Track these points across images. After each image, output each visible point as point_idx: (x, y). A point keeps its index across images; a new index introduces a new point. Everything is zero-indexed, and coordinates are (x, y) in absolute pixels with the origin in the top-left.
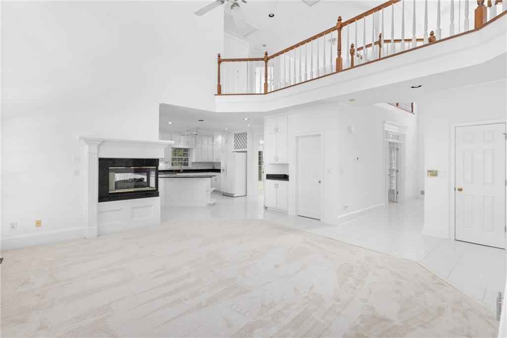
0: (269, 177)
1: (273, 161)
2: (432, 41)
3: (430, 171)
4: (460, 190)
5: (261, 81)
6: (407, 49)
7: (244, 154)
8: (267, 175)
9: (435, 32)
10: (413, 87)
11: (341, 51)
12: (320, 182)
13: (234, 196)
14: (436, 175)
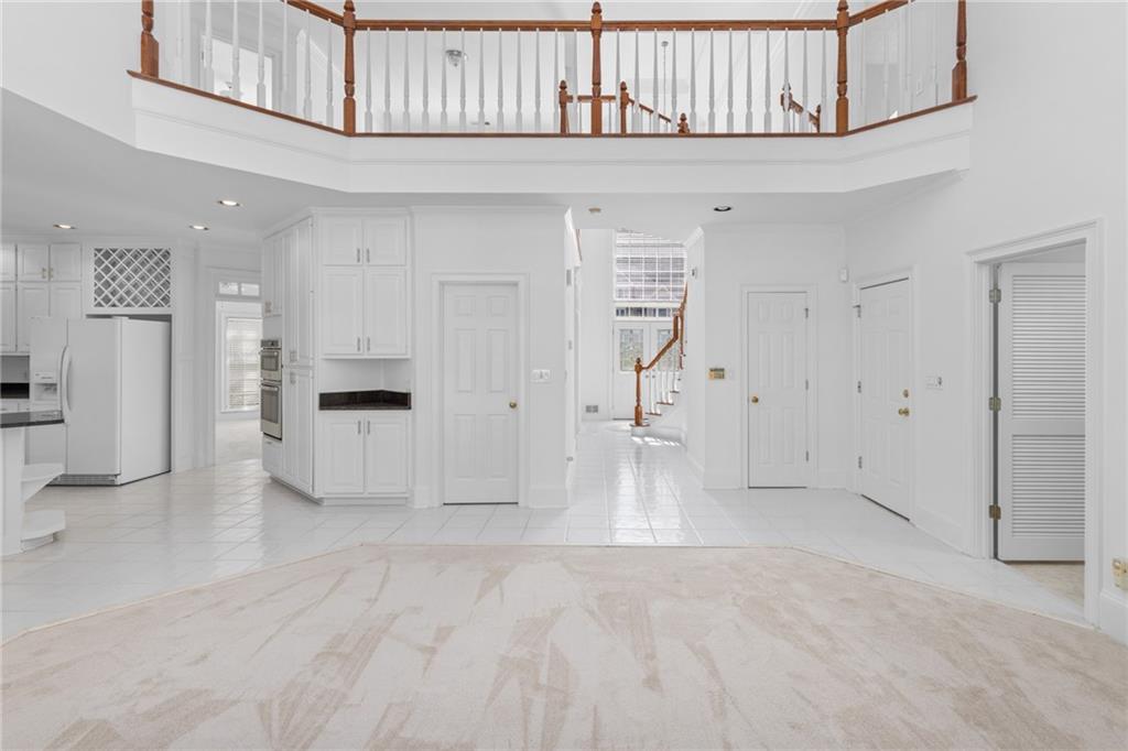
0: (329, 401)
1: (350, 351)
2: (683, 132)
3: (716, 370)
4: (756, 400)
5: (330, 89)
6: (662, 131)
7: (159, 326)
8: (322, 396)
9: (688, 116)
10: (717, 209)
11: (602, 86)
12: (513, 406)
13: (119, 481)
14: (722, 377)
